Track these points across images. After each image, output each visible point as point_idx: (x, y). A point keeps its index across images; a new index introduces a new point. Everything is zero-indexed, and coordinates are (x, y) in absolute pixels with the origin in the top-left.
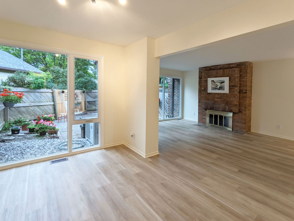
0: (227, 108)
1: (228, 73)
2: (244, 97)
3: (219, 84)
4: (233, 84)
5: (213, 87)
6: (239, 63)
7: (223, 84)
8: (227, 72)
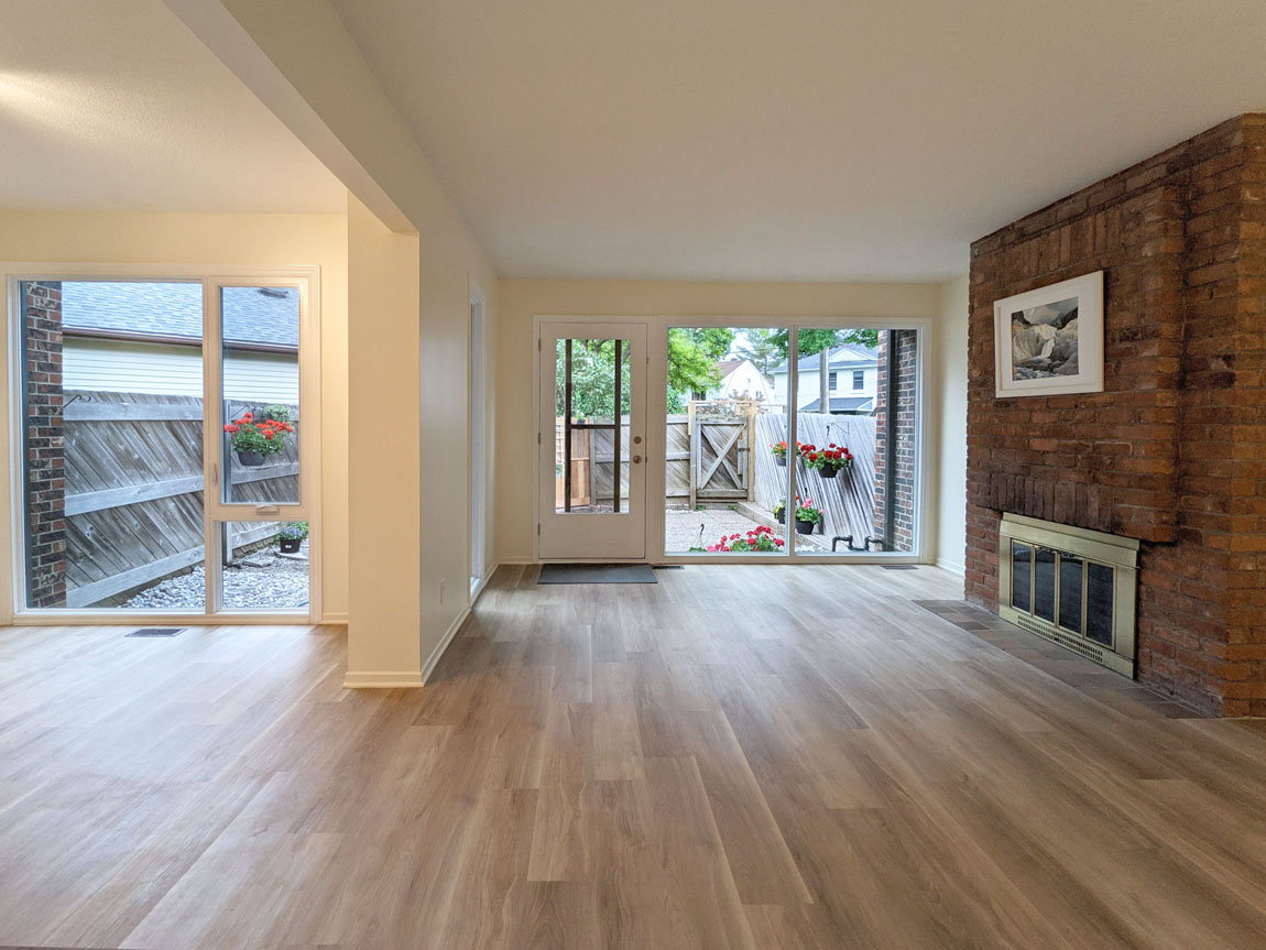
0: (1095, 504)
1: (1099, 240)
2: (1213, 416)
3: (1047, 332)
4: (1125, 320)
5: (1022, 355)
6: (1182, 151)
7: (1066, 331)
8: (1095, 233)
